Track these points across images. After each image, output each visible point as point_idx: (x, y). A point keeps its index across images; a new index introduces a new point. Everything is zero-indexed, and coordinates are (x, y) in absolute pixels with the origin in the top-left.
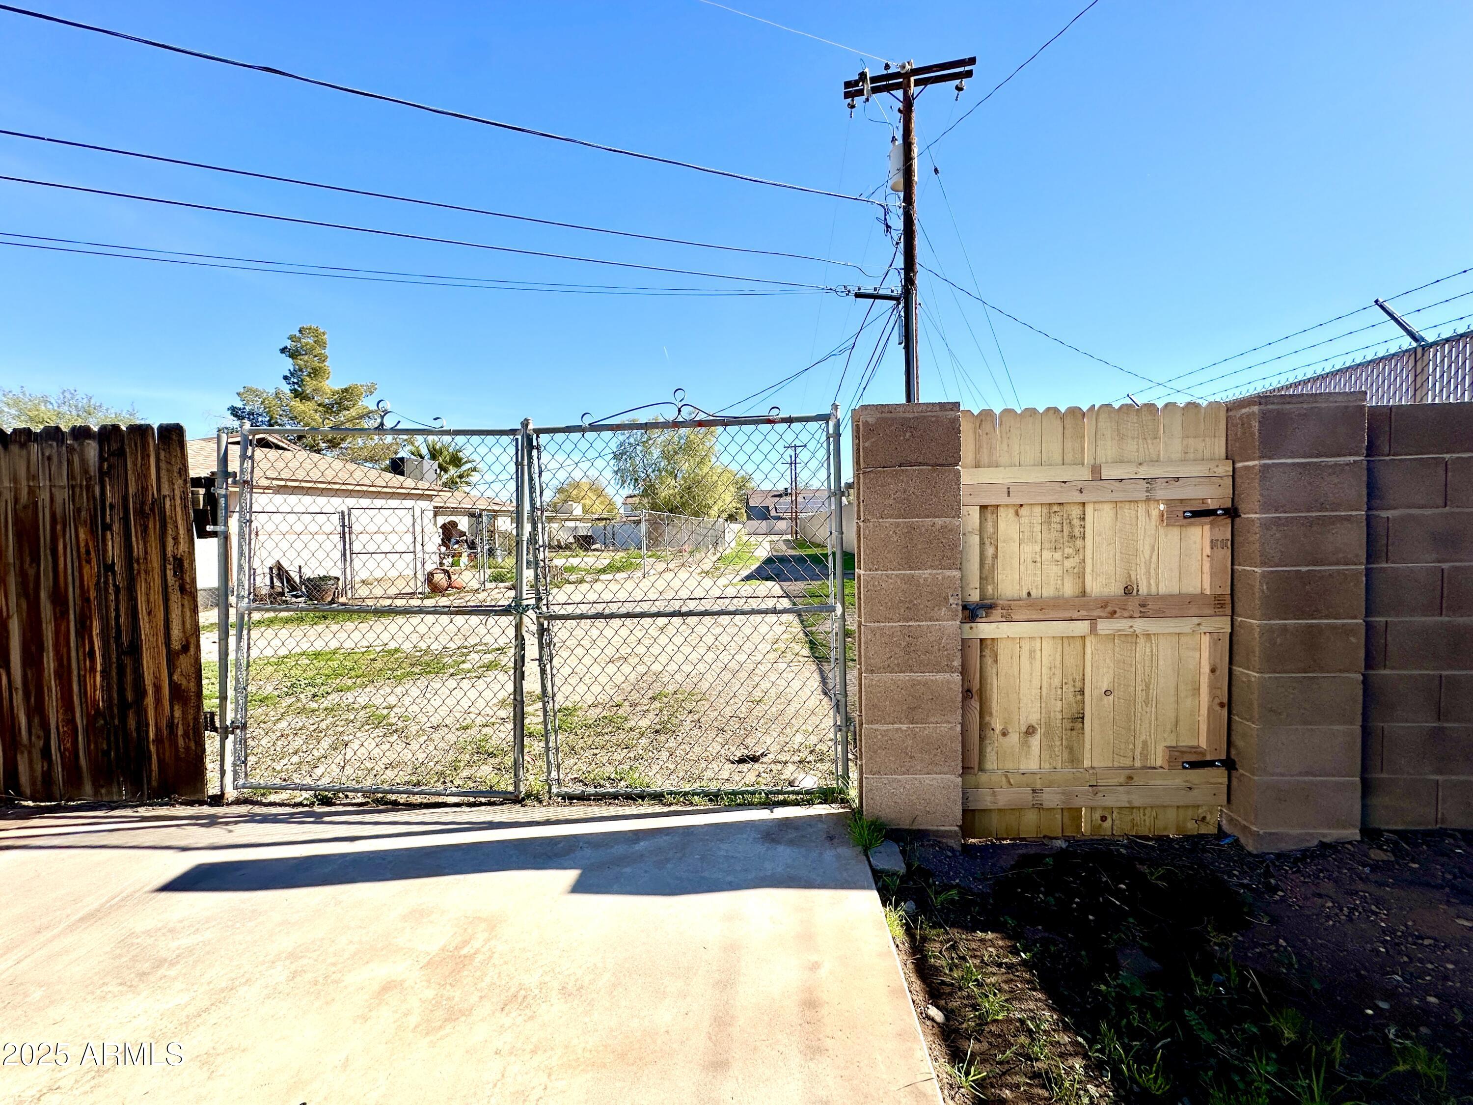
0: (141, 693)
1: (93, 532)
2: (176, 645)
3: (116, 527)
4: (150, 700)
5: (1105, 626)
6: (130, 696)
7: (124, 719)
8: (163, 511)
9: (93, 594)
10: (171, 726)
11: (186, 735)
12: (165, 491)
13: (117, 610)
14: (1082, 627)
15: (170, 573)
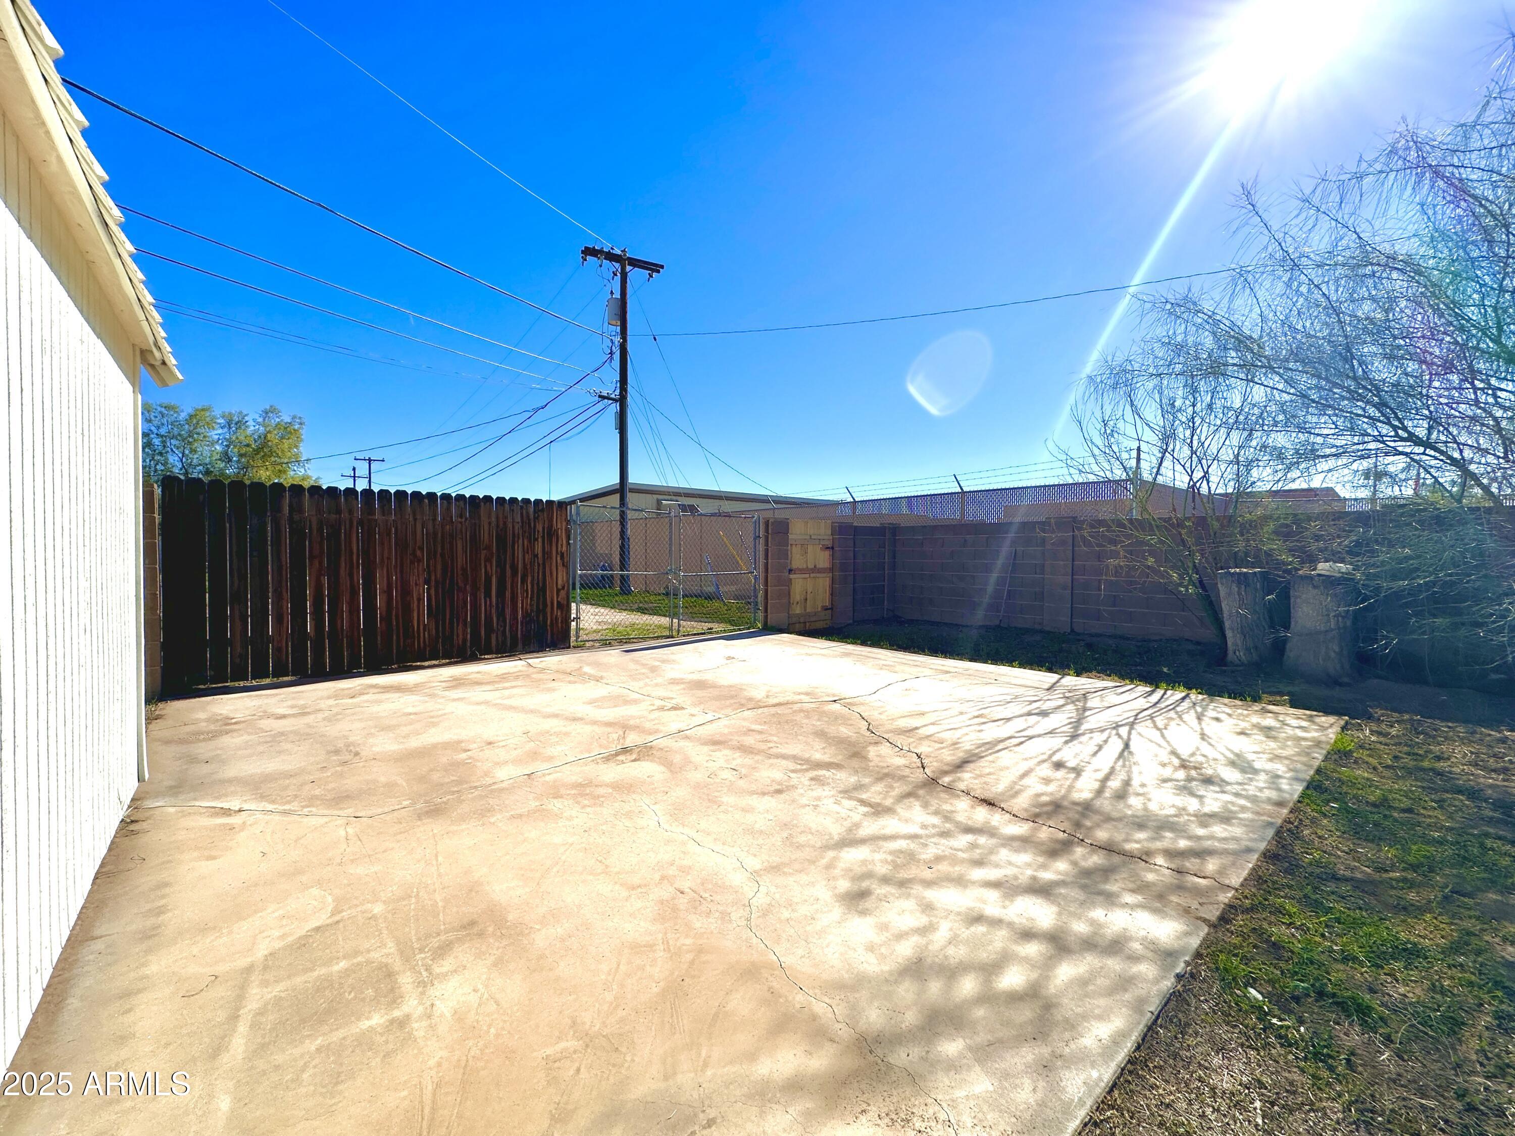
0: (545, 605)
1: (530, 541)
2: (560, 587)
3: (540, 540)
4: (549, 609)
5: (812, 575)
6: (541, 607)
7: (538, 617)
8: (557, 535)
9: (528, 567)
10: (557, 618)
11: (562, 622)
12: (559, 526)
13: (538, 573)
14: (807, 575)
15: (559, 558)
